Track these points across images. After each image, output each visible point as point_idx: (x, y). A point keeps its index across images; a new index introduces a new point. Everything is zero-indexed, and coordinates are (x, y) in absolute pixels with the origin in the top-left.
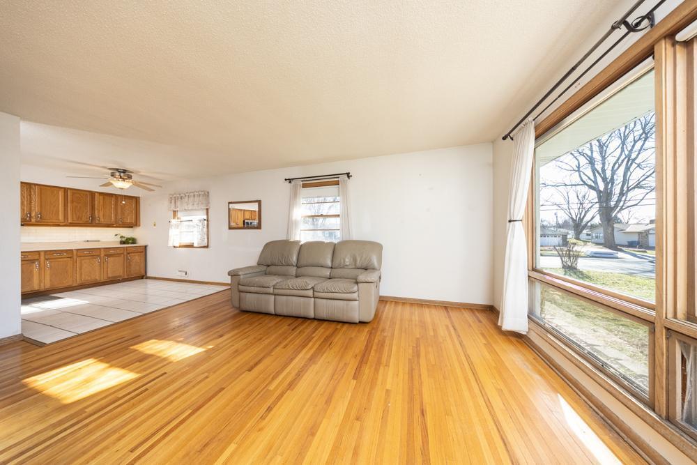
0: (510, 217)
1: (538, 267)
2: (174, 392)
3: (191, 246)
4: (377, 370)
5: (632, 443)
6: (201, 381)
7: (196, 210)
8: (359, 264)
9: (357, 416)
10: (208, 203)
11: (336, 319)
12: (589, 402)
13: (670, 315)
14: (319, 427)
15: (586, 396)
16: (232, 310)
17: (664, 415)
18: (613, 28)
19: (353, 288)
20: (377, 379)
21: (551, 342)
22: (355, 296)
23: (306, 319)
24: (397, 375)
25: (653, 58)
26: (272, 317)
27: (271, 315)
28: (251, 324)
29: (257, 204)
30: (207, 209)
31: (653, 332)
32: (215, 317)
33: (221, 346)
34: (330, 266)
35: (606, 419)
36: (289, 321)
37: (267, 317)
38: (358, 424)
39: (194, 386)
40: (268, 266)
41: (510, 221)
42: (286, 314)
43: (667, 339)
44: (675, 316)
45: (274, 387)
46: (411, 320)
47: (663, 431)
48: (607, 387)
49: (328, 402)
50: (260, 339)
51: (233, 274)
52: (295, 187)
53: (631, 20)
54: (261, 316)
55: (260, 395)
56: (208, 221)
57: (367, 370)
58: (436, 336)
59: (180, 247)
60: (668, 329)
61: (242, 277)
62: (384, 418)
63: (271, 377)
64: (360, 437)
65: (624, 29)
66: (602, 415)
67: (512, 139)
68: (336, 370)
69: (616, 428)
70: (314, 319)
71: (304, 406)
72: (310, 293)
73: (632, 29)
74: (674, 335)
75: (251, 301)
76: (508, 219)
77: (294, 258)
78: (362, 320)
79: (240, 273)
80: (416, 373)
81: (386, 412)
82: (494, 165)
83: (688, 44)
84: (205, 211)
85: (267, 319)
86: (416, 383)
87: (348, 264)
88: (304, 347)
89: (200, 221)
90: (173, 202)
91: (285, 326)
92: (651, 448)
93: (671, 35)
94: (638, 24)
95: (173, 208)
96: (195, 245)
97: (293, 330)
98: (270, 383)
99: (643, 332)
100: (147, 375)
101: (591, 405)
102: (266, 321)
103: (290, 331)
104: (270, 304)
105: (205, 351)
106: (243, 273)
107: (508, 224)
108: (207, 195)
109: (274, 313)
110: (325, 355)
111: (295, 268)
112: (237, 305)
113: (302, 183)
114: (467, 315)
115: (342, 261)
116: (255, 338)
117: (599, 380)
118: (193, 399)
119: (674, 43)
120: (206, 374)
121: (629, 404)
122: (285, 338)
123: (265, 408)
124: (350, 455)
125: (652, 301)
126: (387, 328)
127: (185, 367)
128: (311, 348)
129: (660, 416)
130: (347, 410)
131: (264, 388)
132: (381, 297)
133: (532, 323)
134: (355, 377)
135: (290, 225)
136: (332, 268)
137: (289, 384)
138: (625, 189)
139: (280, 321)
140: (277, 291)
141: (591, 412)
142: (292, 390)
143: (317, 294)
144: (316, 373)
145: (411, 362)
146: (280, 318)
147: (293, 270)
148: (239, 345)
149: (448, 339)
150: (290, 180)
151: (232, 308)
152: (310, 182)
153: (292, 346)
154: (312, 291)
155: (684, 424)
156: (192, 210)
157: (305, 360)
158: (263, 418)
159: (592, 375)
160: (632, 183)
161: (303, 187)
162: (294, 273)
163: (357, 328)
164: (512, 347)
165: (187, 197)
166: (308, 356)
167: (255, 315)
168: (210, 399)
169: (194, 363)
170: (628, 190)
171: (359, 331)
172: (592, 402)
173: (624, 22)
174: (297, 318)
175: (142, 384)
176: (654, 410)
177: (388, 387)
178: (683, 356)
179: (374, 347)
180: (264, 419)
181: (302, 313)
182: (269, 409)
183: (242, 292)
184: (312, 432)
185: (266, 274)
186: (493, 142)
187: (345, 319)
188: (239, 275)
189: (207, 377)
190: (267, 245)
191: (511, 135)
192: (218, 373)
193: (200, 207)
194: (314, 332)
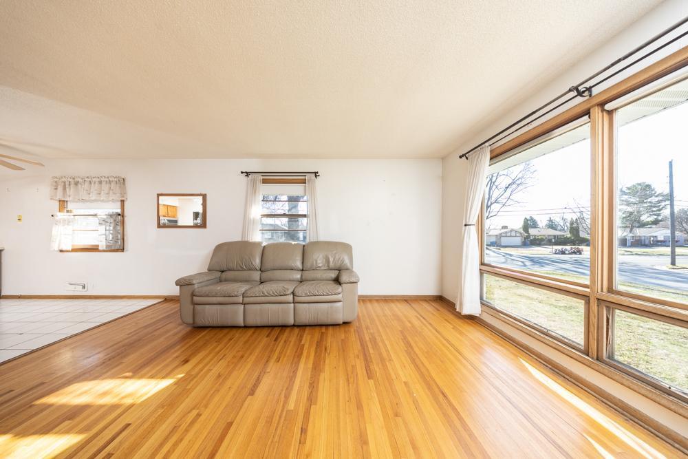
0: (466, 221)
1: (486, 262)
2: (161, 445)
3: (94, 249)
4: (384, 366)
5: (574, 381)
6: (193, 423)
7: (103, 201)
8: (332, 264)
9: (394, 413)
10: (124, 193)
11: (320, 323)
12: (539, 360)
13: (599, 291)
14: (367, 434)
15: (536, 356)
16: (181, 327)
17: (595, 357)
18: (570, 90)
19: (338, 289)
20: (390, 374)
21: (503, 319)
22: (339, 297)
23: (284, 327)
24: (405, 367)
25: (589, 117)
26: (240, 330)
27: (240, 327)
28: (219, 341)
29: (201, 197)
30: (123, 201)
31: (588, 303)
32: (162, 339)
33: (193, 373)
34: (301, 268)
35: (553, 368)
36: (266, 331)
37: (234, 331)
38: (399, 420)
39: (187, 431)
40: (223, 272)
41: (466, 225)
42: (259, 325)
43: (598, 306)
44: (602, 291)
45: (293, 405)
46: (385, 316)
47: (597, 368)
48: (554, 346)
49: (359, 406)
50: (242, 357)
51: (182, 283)
52: (254, 182)
53: (581, 88)
54: (225, 331)
55: (283, 419)
56: (123, 216)
57: (376, 368)
58: (413, 326)
59: (74, 250)
60: (598, 299)
61: (196, 286)
62: (417, 407)
63: (283, 396)
64: (409, 431)
65: (576, 93)
66: (550, 367)
67: (467, 158)
68: (348, 375)
69: (562, 374)
70: (294, 326)
71: (338, 418)
72: (290, 298)
73: (580, 94)
74: (603, 303)
75: (211, 314)
76: (464, 224)
77: (258, 261)
78: (346, 321)
79: (194, 282)
80: (417, 360)
81: (415, 402)
82: (443, 178)
83: (610, 113)
84: (119, 203)
85: (237, 334)
86: (423, 370)
87: (320, 265)
88: (300, 356)
89: (111, 216)
90: (60, 188)
91: (263, 340)
92: (587, 381)
93: (602, 105)
94: (584, 92)
95: (59, 196)
96: (100, 248)
97: (276, 340)
98: (286, 402)
99: (580, 304)
100: (97, 435)
101: (542, 361)
102: (237, 335)
103: (273, 342)
104: (237, 315)
105: (175, 384)
106: (198, 281)
107: (464, 227)
108: (122, 182)
109: (243, 325)
110: (327, 361)
111: (259, 272)
112: (191, 321)
113: (262, 178)
114: (425, 305)
115: (314, 262)
116: (234, 357)
117: (548, 342)
118: (196, 447)
119: (603, 110)
120: (195, 413)
121: (572, 355)
122: (272, 351)
123: (297, 431)
124: (411, 451)
125: (588, 282)
126: (369, 324)
127: (156, 410)
128: (308, 357)
129: (592, 358)
130: (382, 410)
131: (282, 411)
132: (360, 297)
133: (484, 307)
134: (369, 378)
135: (246, 223)
136: (302, 270)
137: (308, 399)
138: (489, 203)
139: (254, 333)
140: (247, 300)
141: (542, 366)
142: (316, 404)
143: (298, 299)
144: (330, 381)
145: (408, 353)
146: (251, 331)
147: (256, 275)
148: (219, 367)
149: (424, 327)
150: (247, 174)
151: (180, 325)
152: (270, 178)
153: (285, 358)
154: (292, 296)
155: (608, 360)
156: (95, 201)
157: (310, 371)
158: (302, 442)
159: (540, 339)
160: (493, 199)
161: (263, 183)
162: (258, 278)
163: (342, 329)
164: (472, 328)
165: (87, 184)
166: (310, 365)
167: (218, 330)
168: (221, 439)
169: (168, 402)
170: (491, 204)
171: (346, 332)
172: (541, 359)
173: (576, 89)
174: (273, 327)
175: (95, 449)
176: (588, 355)
177: (404, 379)
178: (607, 317)
179: (370, 346)
180: (305, 443)
181: (281, 321)
182: (304, 431)
183: (197, 304)
184: (363, 440)
185: (221, 281)
186: (443, 159)
187: (330, 321)
188: (193, 284)
189: (199, 415)
190: (219, 248)
191: (467, 155)
192: (211, 406)
193: (111, 198)
194: (301, 341)
